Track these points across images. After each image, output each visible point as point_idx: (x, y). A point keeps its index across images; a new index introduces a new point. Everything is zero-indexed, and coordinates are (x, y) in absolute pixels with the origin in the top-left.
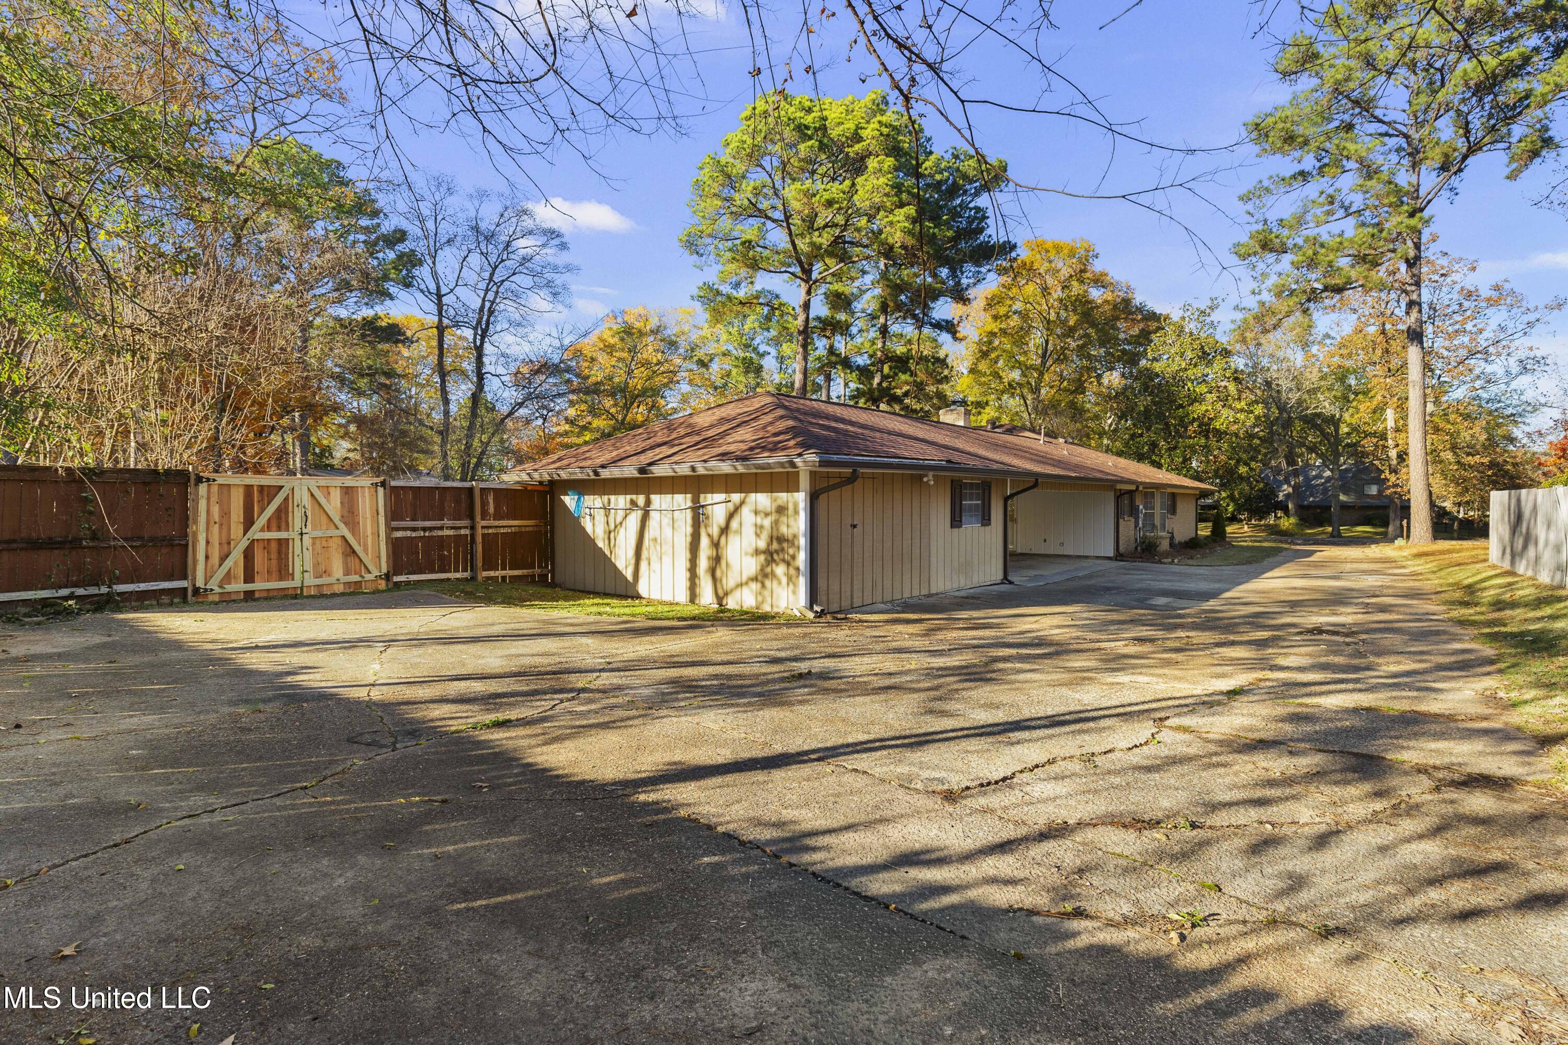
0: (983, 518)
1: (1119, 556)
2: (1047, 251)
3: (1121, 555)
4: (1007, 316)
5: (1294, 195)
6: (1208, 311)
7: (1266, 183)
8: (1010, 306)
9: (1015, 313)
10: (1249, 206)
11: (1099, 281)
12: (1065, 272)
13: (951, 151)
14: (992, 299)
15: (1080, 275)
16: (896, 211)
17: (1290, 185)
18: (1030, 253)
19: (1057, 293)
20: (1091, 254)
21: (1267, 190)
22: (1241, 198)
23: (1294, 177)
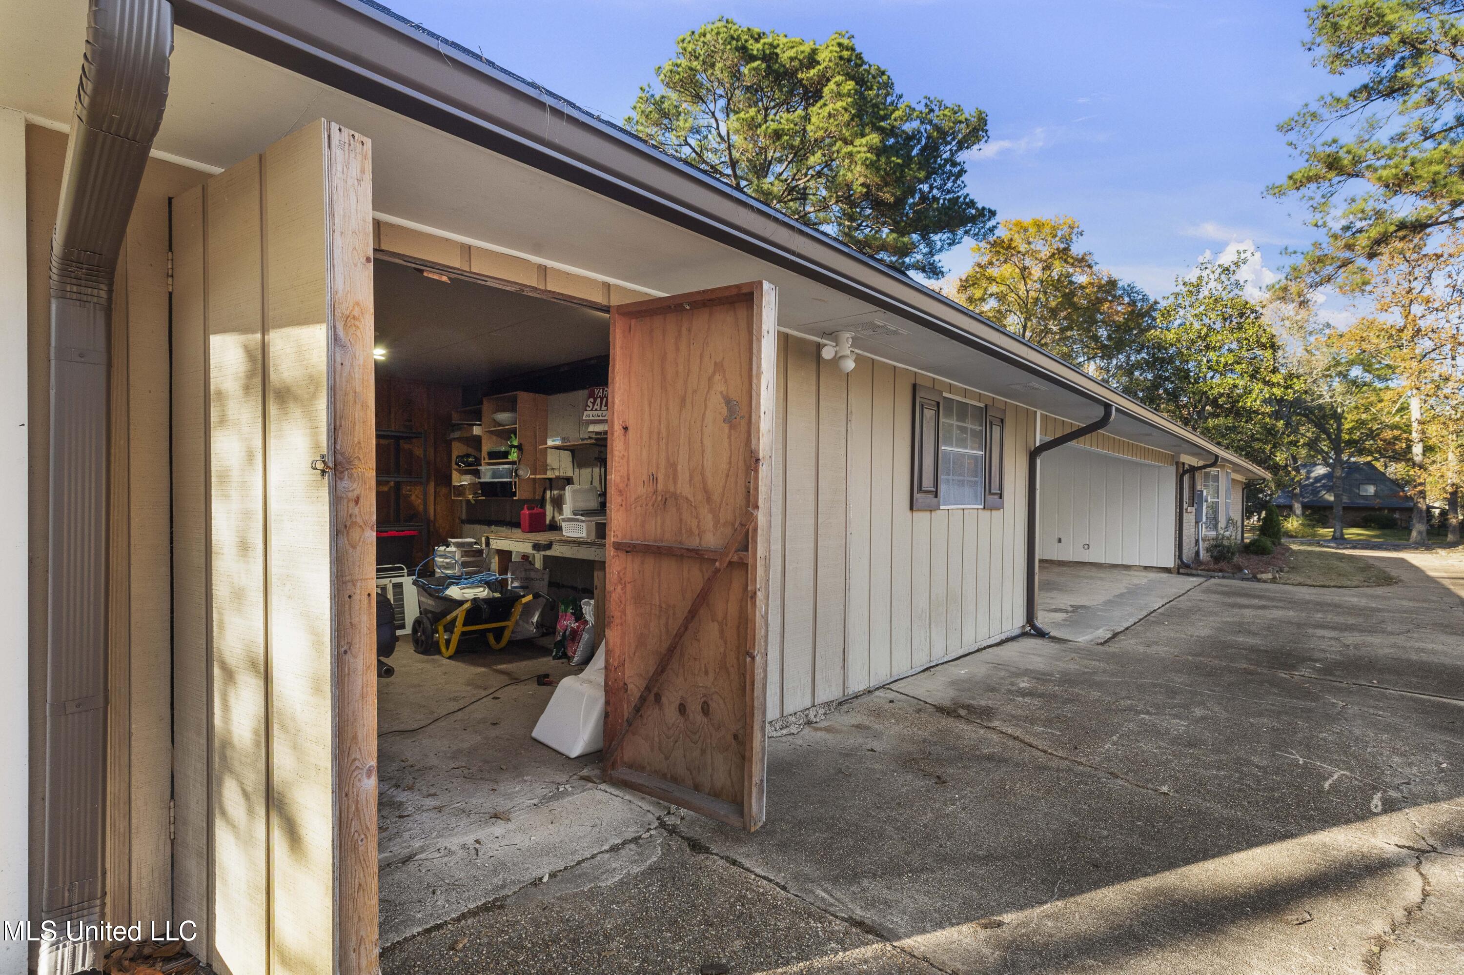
0: (988, 490)
1: (1183, 568)
2: (1026, 230)
3: (1187, 566)
4: (982, 299)
5: (1351, 119)
6: (1233, 268)
7: (1314, 107)
8: (986, 289)
9: (991, 295)
10: (1292, 136)
11: (1082, 262)
12: (1045, 253)
13: (924, 101)
14: (967, 280)
15: (1063, 253)
16: (857, 142)
17: (1347, 106)
18: (1008, 233)
19: (1037, 272)
20: (1075, 230)
21: (1314, 115)
22: (1280, 128)
23: (1353, 95)
